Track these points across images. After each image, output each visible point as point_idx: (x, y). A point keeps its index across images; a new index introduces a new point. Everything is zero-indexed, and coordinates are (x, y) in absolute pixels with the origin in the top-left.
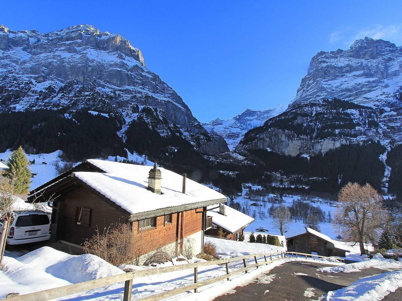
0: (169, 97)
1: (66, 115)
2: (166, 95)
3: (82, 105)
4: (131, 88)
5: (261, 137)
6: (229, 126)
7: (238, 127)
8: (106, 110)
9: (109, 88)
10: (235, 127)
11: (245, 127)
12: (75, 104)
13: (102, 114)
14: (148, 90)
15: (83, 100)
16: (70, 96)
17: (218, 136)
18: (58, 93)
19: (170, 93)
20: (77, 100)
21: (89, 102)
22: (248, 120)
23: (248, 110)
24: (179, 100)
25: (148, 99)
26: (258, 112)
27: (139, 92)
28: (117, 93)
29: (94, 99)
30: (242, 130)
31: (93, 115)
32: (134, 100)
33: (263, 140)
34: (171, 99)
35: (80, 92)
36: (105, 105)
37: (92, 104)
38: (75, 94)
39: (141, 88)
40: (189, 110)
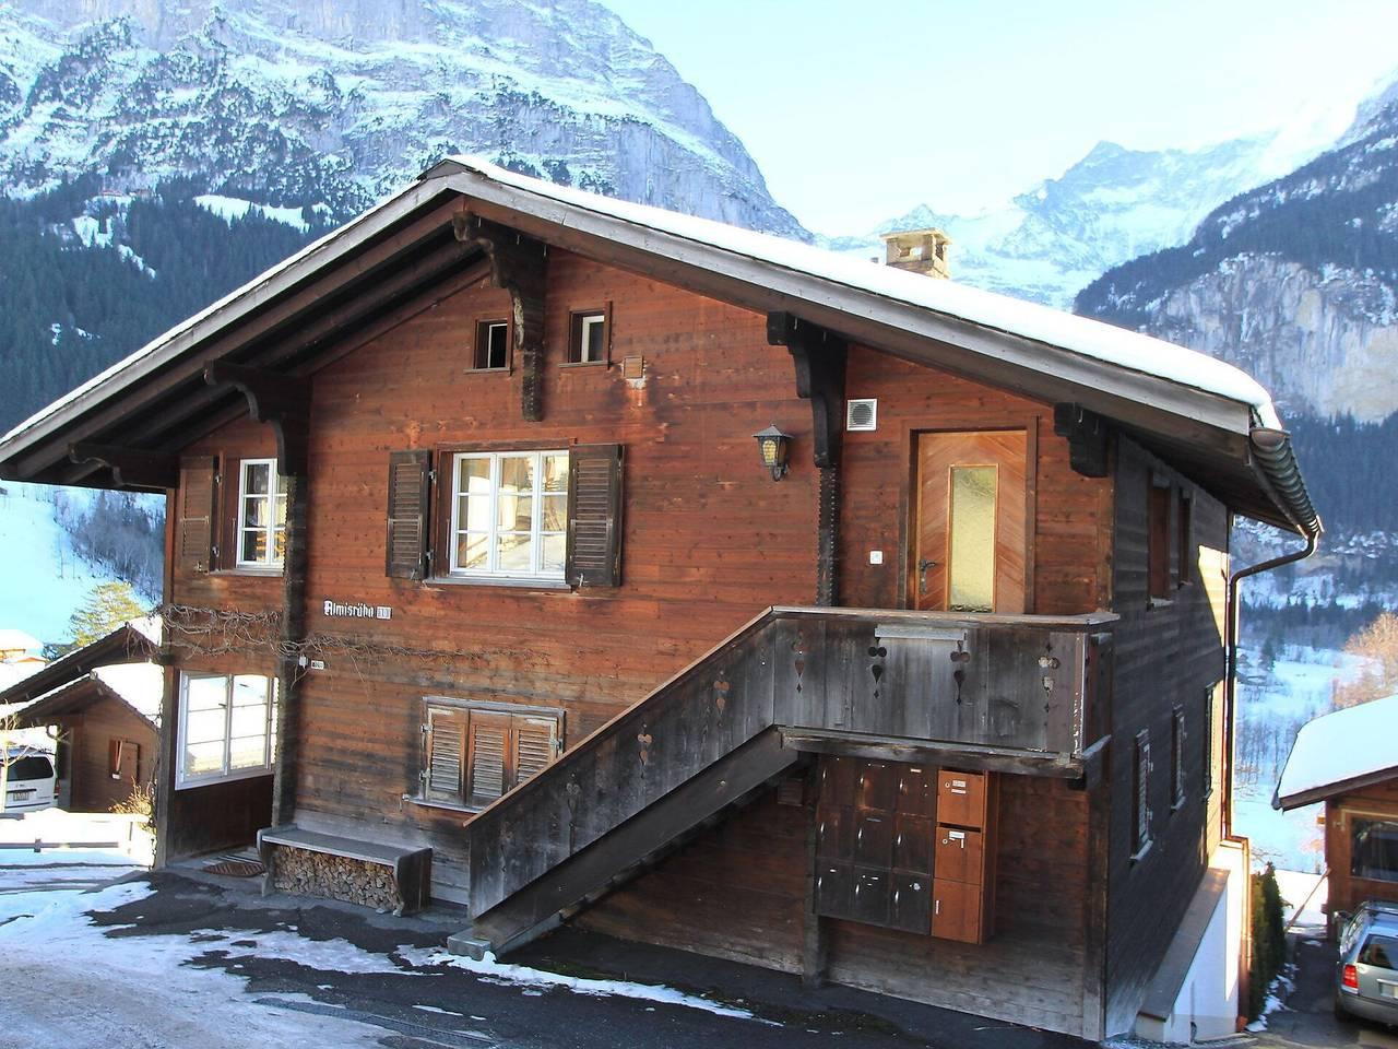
0: (632, 94)
1: (85, 226)
2: (619, 85)
3: (163, 161)
4: (419, 52)
5: (1172, 310)
6: (989, 249)
7: (1043, 254)
8: (289, 187)
9: (300, 58)
10: (1024, 257)
11: (1082, 249)
12: (122, 161)
13: (270, 212)
14: (510, 57)
15: (165, 136)
16: (97, 113)
18: (34, 99)
19: (637, 72)
20: (131, 139)
21: (199, 142)
22: (1103, 209)
23: (1103, 148)
24: (687, 103)
25: (514, 112)
26: (1168, 159)
27: (465, 76)
28: (345, 83)
29: (222, 129)
30: (1066, 268)
31: (220, 221)
32: (438, 122)
33: (1182, 329)
34: (647, 104)
35: (145, 89)
36: (280, 161)
37: (214, 157)
38: (123, 101)
39: (473, 51)
40: (750, 162)
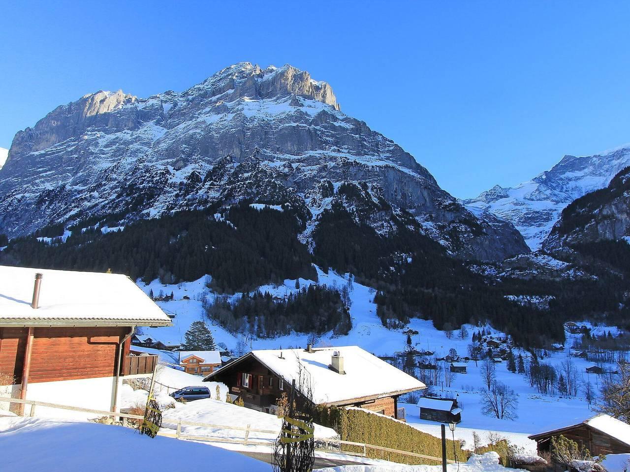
0: (388, 158)
1: (217, 216)
2: (382, 156)
3: (241, 195)
4: (317, 153)
5: (605, 212)
6: (525, 198)
7: (547, 198)
8: (278, 199)
9: (281, 160)
10: (539, 200)
11: (563, 195)
12: (230, 196)
13: (271, 207)
14: (346, 151)
15: (241, 187)
16: (222, 183)
17: (499, 222)
18: (205, 181)
19: (389, 151)
20: (232, 189)
21: (251, 188)
22: (570, 180)
23: (567, 158)
24: (408, 160)
25: (349, 168)
26: (595, 159)
27: (332, 159)
28: (294, 165)
29: (257, 183)
30: (557, 202)
31: (256, 210)
32: (324, 174)
33: (610, 219)
34: (393, 161)
35: (236, 174)
36: (275, 191)
37: (255, 192)
38: (230, 178)
39: (334, 151)
40: (431, 176)
